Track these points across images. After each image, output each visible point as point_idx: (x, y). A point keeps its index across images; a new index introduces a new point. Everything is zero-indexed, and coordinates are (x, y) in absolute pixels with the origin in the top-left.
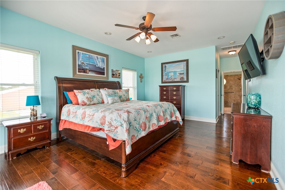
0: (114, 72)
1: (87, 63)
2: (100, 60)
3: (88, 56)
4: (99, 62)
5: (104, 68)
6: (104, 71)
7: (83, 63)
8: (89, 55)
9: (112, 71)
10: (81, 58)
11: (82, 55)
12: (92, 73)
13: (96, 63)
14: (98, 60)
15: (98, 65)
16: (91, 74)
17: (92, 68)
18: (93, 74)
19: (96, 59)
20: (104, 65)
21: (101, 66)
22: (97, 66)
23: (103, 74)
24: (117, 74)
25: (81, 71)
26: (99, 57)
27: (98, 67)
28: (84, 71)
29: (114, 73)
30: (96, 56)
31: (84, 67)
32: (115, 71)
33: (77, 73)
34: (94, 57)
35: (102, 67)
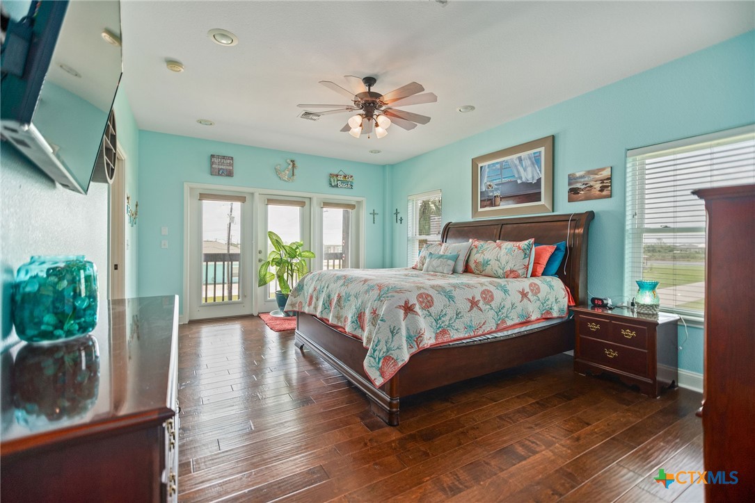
0: (577, 182)
1: (498, 182)
2: (528, 162)
3: (498, 166)
4: (525, 170)
5: (539, 180)
6: (540, 188)
7: (490, 185)
8: (501, 163)
9: (572, 179)
10: (486, 176)
11: (487, 170)
12: (507, 202)
13: (516, 176)
14: (522, 166)
15: (521, 178)
16: (504, 206)
17: (507, 190)
18: (509, 204)
19: (516, 166)
20: (540, 171)
21: (530, 177)
22: (519, 182)
23: (536, 197)
24: (592, 183)
25: (485, 203)
26: (524, 155)
27: (523, 183)
28: (491, 202)
29: (579, 185)
30: (515, 157)
31: (491, 194)
32: (582, 177)
33: (480, 210)
34: (513, 162)
35: (533, 180)
